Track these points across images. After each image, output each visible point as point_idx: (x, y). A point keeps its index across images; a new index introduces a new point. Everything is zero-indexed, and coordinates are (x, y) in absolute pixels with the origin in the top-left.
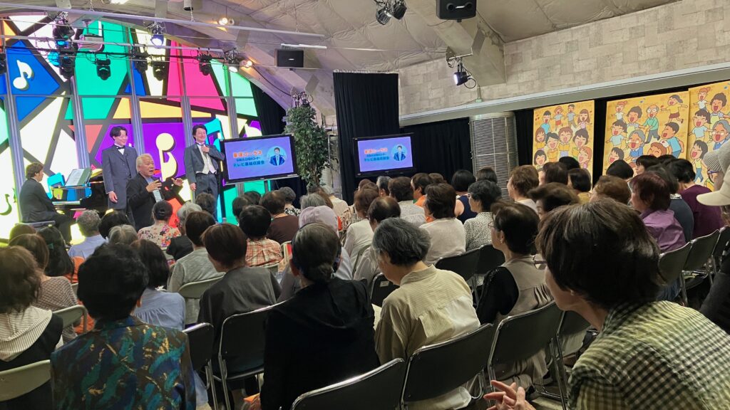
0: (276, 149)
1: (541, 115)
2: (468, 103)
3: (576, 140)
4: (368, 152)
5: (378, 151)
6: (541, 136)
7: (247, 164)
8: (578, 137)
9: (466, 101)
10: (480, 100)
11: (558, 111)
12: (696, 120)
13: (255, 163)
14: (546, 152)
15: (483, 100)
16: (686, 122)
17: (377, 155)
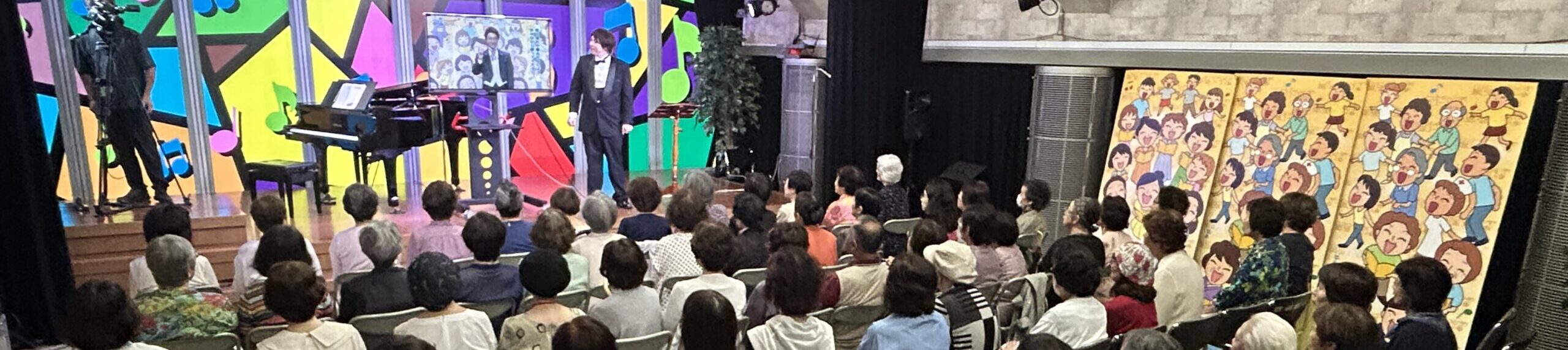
1: (1137, 83)
2: (1040, 38)
3: (1191, 140)
6: (1130, 120)
8: (1194, 134)
9: (1037, 34)
10: (1061, 37)
11: (1169, 81)
12: (1369, 138)
14: (1133, 150)
15: (1065, 38)
16: (1351, 136)
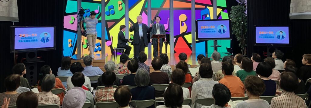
0: (222, 26)
4: (262, 33)
5: (268, 33)
7: (207, 32)
13: (211, 32)
17: (265, 35)
